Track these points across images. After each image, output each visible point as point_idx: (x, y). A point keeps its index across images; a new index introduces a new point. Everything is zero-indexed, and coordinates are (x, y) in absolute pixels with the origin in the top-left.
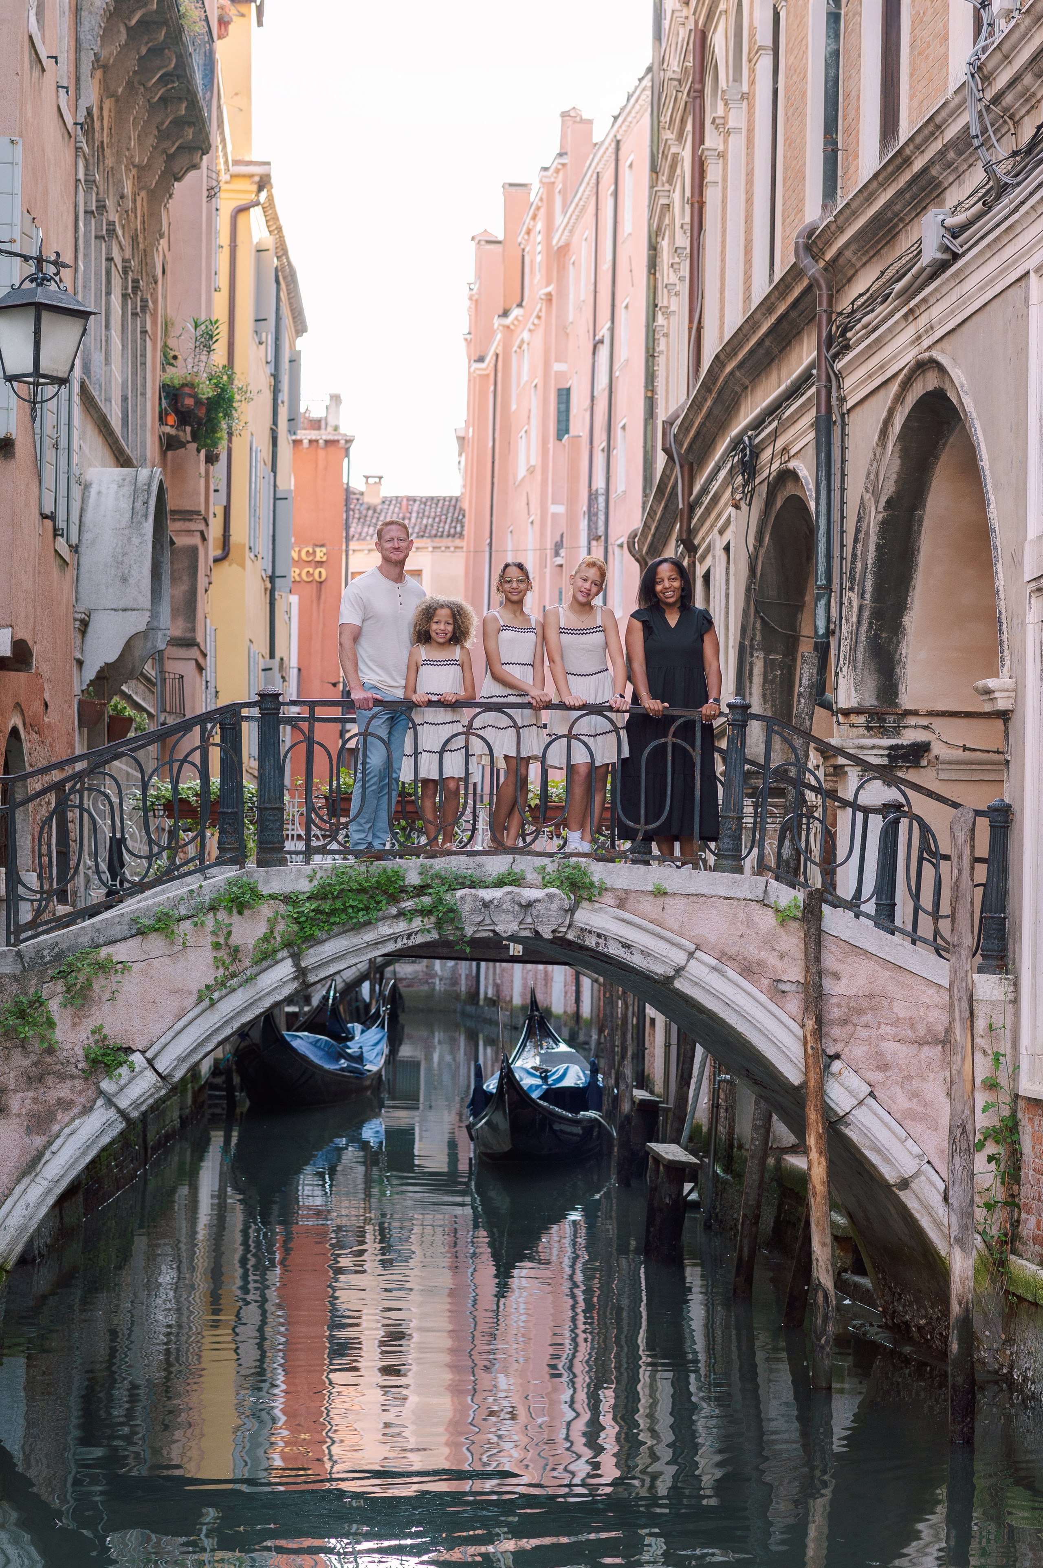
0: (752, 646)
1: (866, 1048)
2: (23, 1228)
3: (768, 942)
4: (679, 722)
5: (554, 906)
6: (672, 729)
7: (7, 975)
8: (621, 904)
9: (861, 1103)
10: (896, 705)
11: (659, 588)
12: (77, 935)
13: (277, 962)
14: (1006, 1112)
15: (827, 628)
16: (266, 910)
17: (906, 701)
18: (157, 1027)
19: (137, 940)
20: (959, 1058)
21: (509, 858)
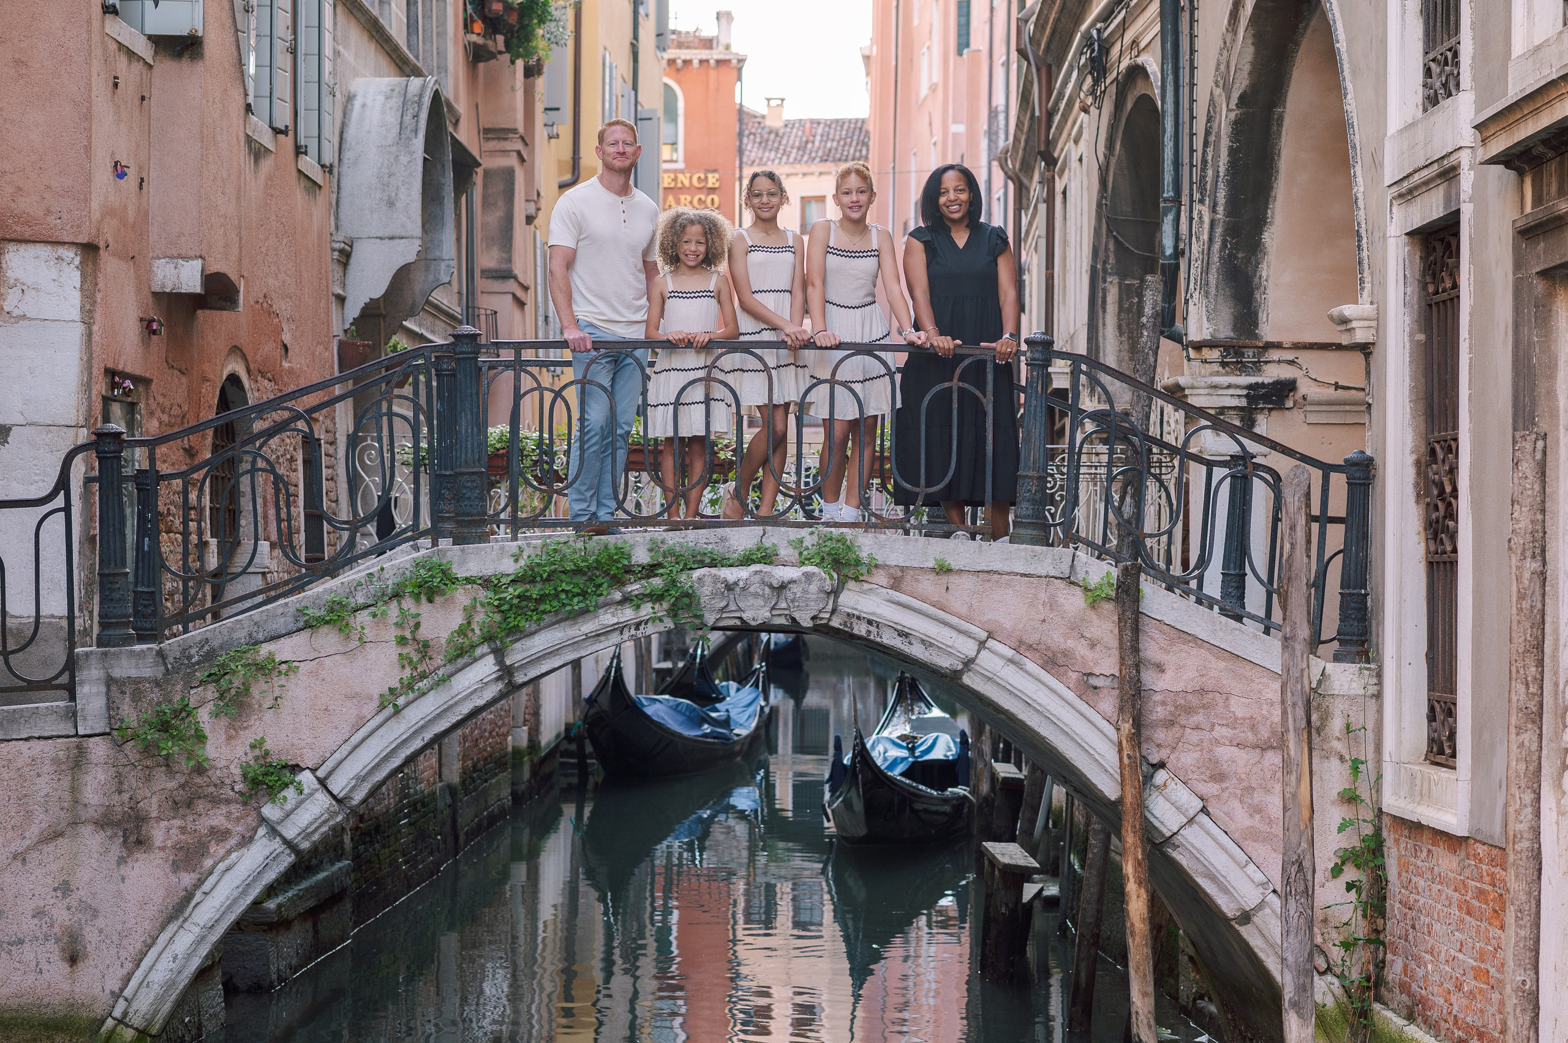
0: (1105, 270)
1: (1196, 755)
2: (170, 984)
3: (1076, 628)
4: (966, 362)
5: (813, 588)
6: (958, 371)
7: (146, 679)
8: (896, 584)
9: (1191, 821)
10: (1256, 337)
11: (942, 200)
12: (231, 630)
13: (476, 660)
14: (1368, 830)
15: (1176, 247)
16: (462, 597)
17: (1267, 332)
18: (330, 740)
19: (304, 635)
20: (1293, 778)
21: (759, 530)
